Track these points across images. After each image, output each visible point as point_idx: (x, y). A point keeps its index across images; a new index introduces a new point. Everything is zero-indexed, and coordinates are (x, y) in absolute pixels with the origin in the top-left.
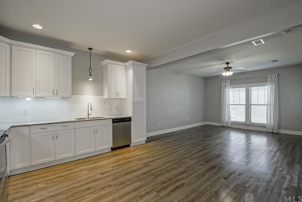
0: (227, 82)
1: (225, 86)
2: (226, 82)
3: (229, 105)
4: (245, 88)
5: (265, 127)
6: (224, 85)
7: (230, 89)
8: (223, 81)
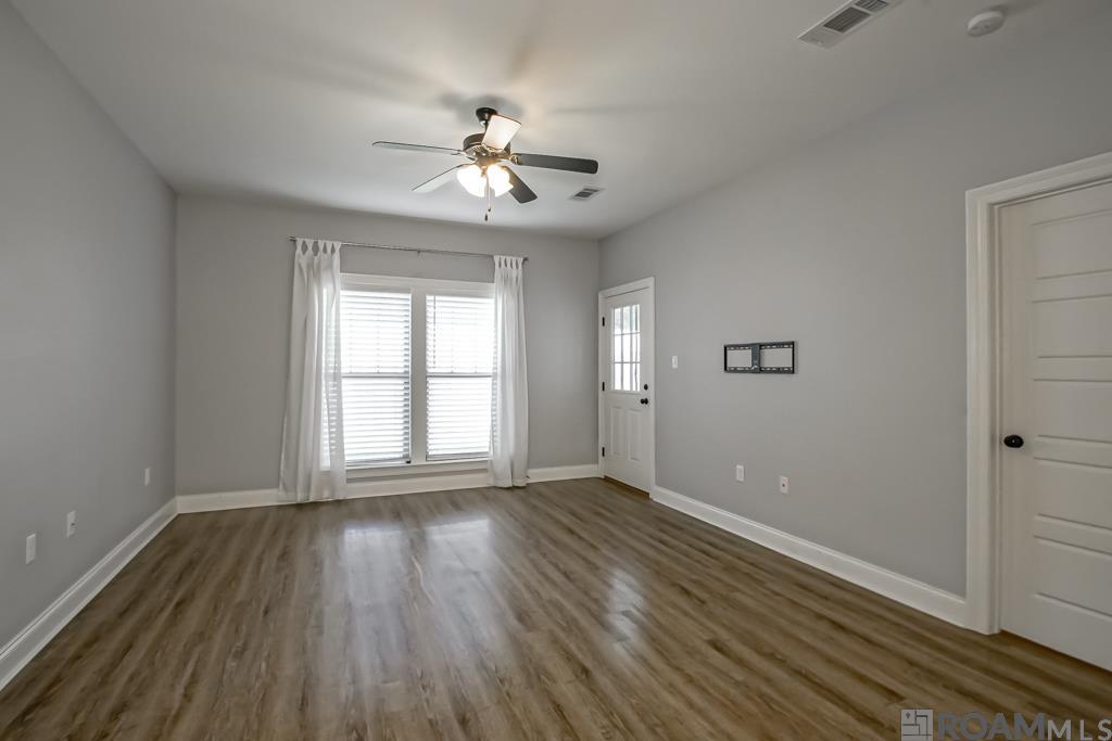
0: (325, 250)
1: (315, 272)
2: (321, 247)
3: (337, 377)
4: (409, 296)
5: (485, 470)
6: (310, 266)
7: (343, 293)
8: (300, 242)
